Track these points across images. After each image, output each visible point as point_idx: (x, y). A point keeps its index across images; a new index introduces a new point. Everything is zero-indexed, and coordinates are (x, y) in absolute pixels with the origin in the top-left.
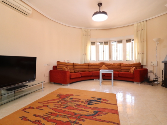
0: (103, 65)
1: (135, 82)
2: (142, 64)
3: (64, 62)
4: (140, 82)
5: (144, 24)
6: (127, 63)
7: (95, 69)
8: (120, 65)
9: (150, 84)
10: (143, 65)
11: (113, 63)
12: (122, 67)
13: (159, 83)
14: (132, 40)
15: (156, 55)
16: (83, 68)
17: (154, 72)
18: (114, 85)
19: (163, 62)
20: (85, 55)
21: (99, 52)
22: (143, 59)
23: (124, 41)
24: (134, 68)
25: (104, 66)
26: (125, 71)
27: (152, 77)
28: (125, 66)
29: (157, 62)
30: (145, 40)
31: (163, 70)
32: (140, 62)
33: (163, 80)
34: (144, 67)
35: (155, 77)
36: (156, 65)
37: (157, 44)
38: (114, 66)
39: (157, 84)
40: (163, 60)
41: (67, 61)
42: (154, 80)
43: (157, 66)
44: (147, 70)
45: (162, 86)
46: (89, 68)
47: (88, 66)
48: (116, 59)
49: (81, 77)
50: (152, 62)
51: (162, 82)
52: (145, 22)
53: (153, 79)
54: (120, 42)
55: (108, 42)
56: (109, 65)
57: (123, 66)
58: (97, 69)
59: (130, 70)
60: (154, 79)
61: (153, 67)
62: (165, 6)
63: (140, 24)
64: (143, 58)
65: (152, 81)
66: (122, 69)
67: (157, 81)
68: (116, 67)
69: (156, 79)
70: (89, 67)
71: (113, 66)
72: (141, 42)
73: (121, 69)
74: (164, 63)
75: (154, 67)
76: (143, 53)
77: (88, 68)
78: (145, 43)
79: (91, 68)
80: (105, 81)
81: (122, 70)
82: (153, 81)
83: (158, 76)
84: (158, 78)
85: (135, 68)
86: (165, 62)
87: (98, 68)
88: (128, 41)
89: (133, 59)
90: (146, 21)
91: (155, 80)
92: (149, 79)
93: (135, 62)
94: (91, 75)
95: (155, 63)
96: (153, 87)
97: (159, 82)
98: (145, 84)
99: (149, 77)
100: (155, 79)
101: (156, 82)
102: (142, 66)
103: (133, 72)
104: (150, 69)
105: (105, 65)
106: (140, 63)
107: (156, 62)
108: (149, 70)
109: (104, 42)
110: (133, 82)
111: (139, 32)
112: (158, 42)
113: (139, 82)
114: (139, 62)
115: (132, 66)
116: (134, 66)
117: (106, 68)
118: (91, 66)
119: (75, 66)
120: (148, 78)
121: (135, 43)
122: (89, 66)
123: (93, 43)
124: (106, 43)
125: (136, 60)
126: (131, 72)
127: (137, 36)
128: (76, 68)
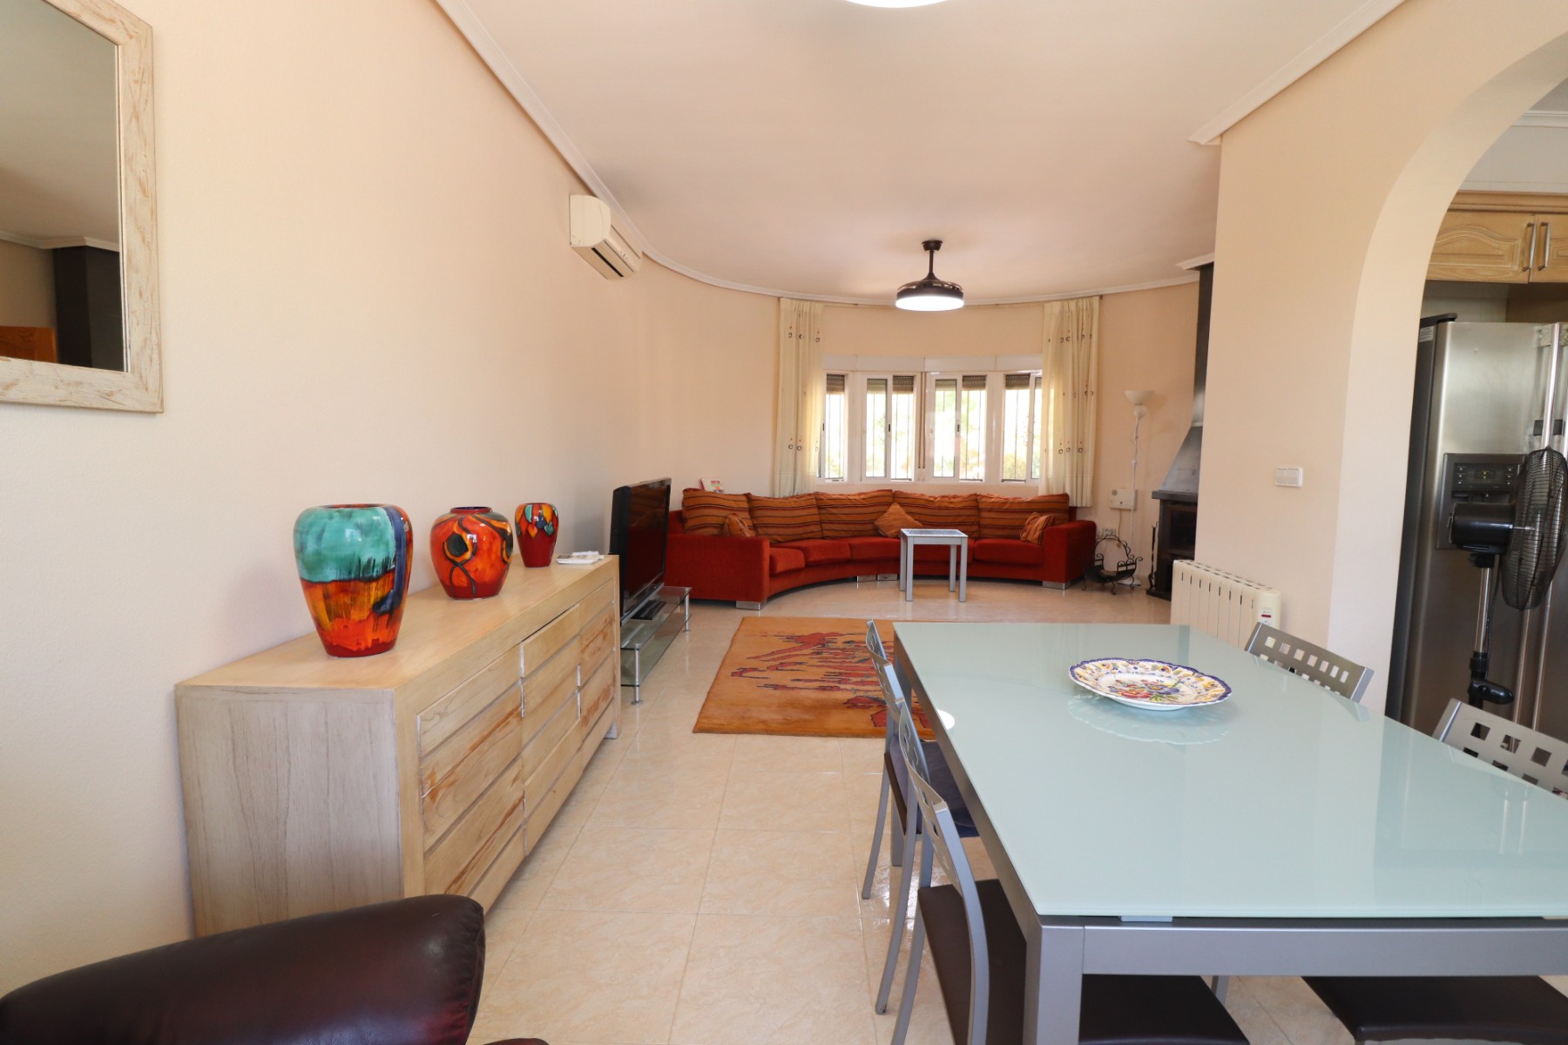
0: (889, 504)
1: (1045, 583)
2: (1072, 503)
3: (697, 486)
4: (1066, 582)
5: (1092, 310)
6: (1009, 495)
7: (853, 527)
8: (974, 504)
9: (1103, 589)
10: (1079, 505)
11: (937, 493)
12: (985, 514)
13: (1137, 582)
14: (1032, 380)
15: (1134, 462)
16: (798, 521)
17: (1121, 539)
18: (968, 598)
19: (1155, 495)
20: (798, 447)
21: (864, 432)
22: (1079, 479)
23: (996, 380)
24: (1043, 519)
25: (895, 508)
26: (999, 532)
27: (1111, 559)
28: (999, 511)
29: (1137, 492)
30: (1093, 387)
31: (1154, 529)
32: (1068, 491)
33: (1155, 570)
34: (1080, 516)
35: (1125, 559)
36: (1131, 505)
37: (1139, 419)
38: (947, 508)
39: (1132, 587)
40: (1159, 487)
41: (713, 482)
42: (1121, 569)
43: (1135, 510)
44: (1091, 527)
45: (1149, 592)
46: (821, 523)
47: (815, 511)
48: (949, 473)
49: (809, 565)
50: (1115, 493)
51: (1150, 577)
52: (1096, 301)
53: (1118, 566)
54: (974, 381)
55: (912, 378)
56: (922, 502)
57: (990, 510)
58: (864, 523)
59: (1021, 527)
60: (1122, 566)
61: (1118, 513)
62: (1177, 265)
63: (1073, 304)
64: (1078, 473)
65: (1114, 574)
66: (986, 527)
67: (1129, 573)
68: (955, 513)
69: (1130, 568)
70: (823, 518)
71: (940, 508)
72: (1074, 395)
73: (979, 525)
74: (1161, 501)
75: (1124, 514)
76: (1080, 450)
77: (817, 518)
78: (1092, 399)
79: (831, 522)
80: (929, 586)
81: (985, 532)
82: (1118, 573)
83: (1135, 553)
84: (1135, 564)
85: (1048, 520)
86: (1165, 498)
87: (867, 518)
88: (1016, 380)
89: (1037, 473)
90: (1101, 297)
91: (1124, 569)
92: (1101, 567)
93: (1042, 492)
94: (847, 554)
95: (1126, 498)
96: (1116, 596)
97: (1138, 578)
98: (1084, 589)
99: (1102, 560)
100: (1126, 565)
101: (1127, 582)
102: (1072, 511)
103: (1041, 537)
104: (1105, 522)
105: (902, 505)
106: (1065, 497)
107: (1133, 495)
108: (1100, 530)
109: (895, 378)
110: (1037, 582)
111: (1069, 348)
112: (1144, 409)
113: (1061, 581)
114: (1061, 492)
115: (1030, 512)
116: (1042, 512)
117: (910, 518)
118: (834, 511)
119: (759, 513)
120: (1097, 564)
121: (1046, 397)
122: (819, 508)
123: (836, 382)
124: (904, 383)
125: (1047, 479)
126: (1030, 538)
127: (1058, 362)
128: (766, 521)
